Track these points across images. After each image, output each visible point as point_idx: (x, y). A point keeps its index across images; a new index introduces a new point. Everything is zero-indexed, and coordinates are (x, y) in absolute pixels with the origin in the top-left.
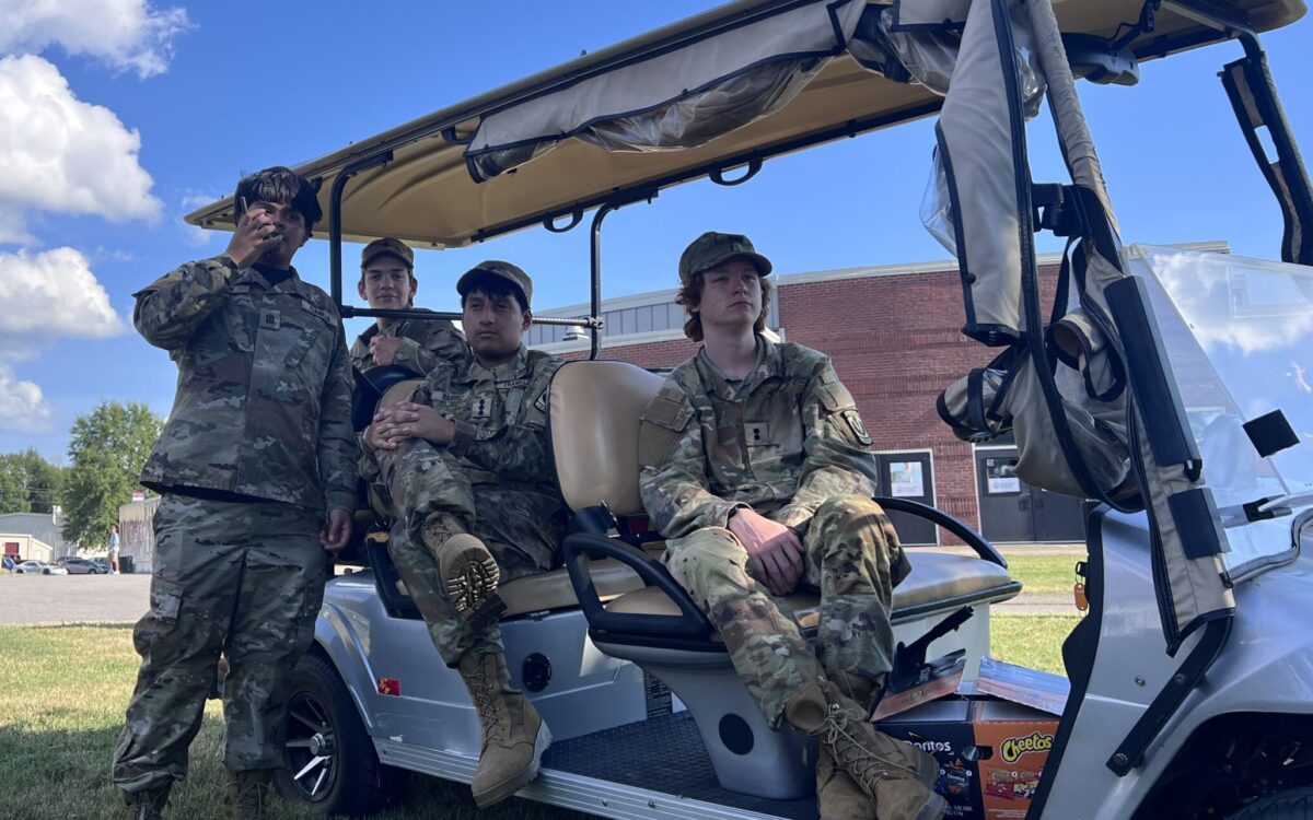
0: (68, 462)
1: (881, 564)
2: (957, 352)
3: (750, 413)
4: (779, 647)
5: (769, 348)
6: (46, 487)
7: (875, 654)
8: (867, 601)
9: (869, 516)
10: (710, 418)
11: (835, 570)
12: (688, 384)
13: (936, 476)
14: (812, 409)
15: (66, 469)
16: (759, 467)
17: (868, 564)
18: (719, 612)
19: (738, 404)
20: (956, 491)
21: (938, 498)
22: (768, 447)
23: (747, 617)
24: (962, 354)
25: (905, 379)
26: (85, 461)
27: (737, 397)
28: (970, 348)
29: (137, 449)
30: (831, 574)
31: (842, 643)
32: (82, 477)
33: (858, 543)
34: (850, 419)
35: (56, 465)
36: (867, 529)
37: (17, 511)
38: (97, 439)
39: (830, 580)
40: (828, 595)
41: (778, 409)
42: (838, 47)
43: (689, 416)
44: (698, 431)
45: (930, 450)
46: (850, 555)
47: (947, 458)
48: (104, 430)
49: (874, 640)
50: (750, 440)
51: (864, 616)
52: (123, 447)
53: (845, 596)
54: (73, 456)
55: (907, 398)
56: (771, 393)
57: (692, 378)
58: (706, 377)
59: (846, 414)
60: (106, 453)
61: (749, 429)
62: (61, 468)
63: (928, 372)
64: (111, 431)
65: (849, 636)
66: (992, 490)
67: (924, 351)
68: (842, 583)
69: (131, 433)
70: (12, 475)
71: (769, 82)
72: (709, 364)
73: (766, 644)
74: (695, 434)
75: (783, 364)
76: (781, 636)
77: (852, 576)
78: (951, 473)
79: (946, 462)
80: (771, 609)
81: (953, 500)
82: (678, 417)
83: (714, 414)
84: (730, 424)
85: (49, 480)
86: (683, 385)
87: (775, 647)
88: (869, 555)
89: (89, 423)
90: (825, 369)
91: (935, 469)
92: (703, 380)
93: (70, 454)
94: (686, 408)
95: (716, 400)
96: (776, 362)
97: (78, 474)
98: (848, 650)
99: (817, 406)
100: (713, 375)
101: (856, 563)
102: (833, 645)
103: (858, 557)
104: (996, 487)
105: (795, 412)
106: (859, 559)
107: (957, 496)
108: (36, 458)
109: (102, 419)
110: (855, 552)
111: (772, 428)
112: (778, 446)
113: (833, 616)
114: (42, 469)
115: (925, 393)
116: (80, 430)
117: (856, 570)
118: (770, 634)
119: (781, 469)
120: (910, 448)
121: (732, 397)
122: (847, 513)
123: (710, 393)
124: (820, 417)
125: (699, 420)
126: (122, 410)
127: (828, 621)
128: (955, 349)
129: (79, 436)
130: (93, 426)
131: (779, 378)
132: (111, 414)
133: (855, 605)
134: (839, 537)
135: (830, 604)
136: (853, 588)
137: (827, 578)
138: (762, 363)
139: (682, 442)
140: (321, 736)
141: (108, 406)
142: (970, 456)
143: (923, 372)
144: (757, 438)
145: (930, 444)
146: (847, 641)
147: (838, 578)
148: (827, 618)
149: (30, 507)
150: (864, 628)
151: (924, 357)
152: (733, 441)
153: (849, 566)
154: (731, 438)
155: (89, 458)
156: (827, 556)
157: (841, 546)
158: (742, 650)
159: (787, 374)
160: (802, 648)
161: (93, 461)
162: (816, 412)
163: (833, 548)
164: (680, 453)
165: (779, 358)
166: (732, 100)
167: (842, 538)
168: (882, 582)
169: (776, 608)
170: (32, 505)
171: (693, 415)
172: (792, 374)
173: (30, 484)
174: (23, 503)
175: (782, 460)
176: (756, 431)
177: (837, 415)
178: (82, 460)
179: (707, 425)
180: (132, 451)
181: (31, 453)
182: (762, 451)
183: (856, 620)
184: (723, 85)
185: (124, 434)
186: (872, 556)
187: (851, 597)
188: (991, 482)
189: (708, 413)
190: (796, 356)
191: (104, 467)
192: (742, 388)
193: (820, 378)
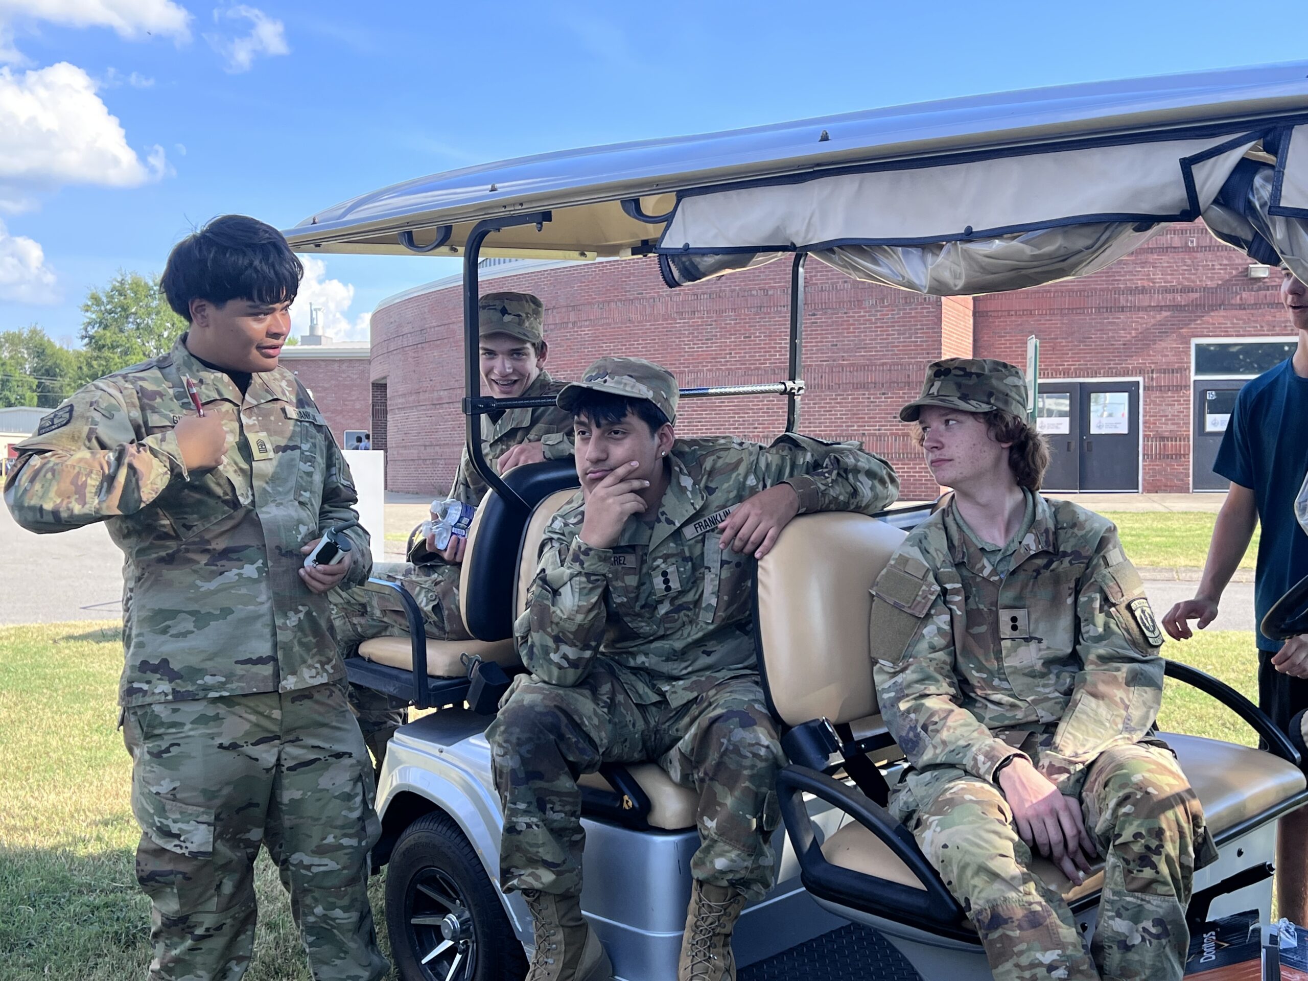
0: (80, 346)
1: (1184, 857)
2: (1183, 260)
3: (1007, 596)
4: (1056, 968)
5: (1039, 509)
6: (55, 375)
7: (1167, 965)
8: (1165, 905)
9: (1173, 796)
10: (958, 598)
11: (1127, 862)
12: (932, 551)
13: (1144, 409)
14: (1091, 600)
15: (78, 355)
16: (1015, 671)
17: (1169, 860)
18: (986, 917)
19: (993, 583)
20: (1166, 428)
21: (1145, 436)
22: (1027, 640)
23: (1020, 927)
24: (1189, 262)
25: (1117, 291)
26: (104, 346)
27: (994, 572)
28: (1199, 255)
29: (166, 334)
30: (1121, 863)
31: (1125, 947)
32: (100, 365)
33: (1159, 833)
34: (1138, 613)
35: (65, 347)
36: (1170, 814)
37: (22, 405)
38: (116, 320)
39: (1117, 869)
40: (1112, 886)
41: (1044, 594)
42: (1191, 211)
43: (933, 597)
44: (947, 618)
45: (1140, 379)
46: (1147, 848)
47: (1160, 388)
48: (125, 309)
49: (1168, 949)
50: (1005, 629)
51: (1158, 922)
52: (149, 330)
53: (1136, 894)
54: (86, 340)
55: (1117, 315)
56: (1038, 572)
57: (938, 542)
58: (956, 543)
59: (1133, 605)
60: (128, 338)
61: (1005, 617)
62: (71, 350)
63: (1146, 284)
64: (133, 310)
65: (1137, 940)
66: (1209, 428)
67: (1143, 257)
68: (1134, 879)
69: (158, 313)
70: (11, 358)
71: (1089, 242)
72: (961, 523)
73: (1040, 964)
74: (942, 620)
75: (1055, 533)
76: (1060, 952)
77: (1148, 873)
78: (1164, 407)
79: (1158, 394)
80: (1049, 915)
81: (1162, 438)
82: (919, 599)
83: (963, 593)
84: (981, 606)
85: (57, 365)
86: (925, 551)
87: (1051, 968)
88: (1171, 849)
89: (105, 300)
90: (1110, 546)
91: (1145, 401)
92: (951, 546)
93: (83, 338)
94: (930, 585)
95: (965, 573)
96: (1047, 531)
97: (94, 363)
98: (1133, 956)
99: (1098, 596)
100: (965, 541)
101: (1155, 858)
102: (1115, 947)
103: (1158, 850)
104: (1214, 424)
105: (1070, 601)
106: (1160, 854)
107: (1166, 434)
108: (42, 338)
109: (120, 295)
110: (1154, 844)
111: (1033, 617)
112: (1040, 641)
113: (1119, 915)
114: (48, 351)
115: (1140, 309)
116: (95, 308)
117: (1154, 867)
118: (1046, 949)
119: (1043, 675)
120: (1116, 375)
121: (986, 573)
122: (1147, 793)
123: (959, 565)
124: (1101, 611)
125: (945, 602)
126: (146, 284)
127: (1111, 918)
128: (1181, 255)
129: (94, 316)
130: (109, 303)
131: (1051, 553)
132: (132, 289)
133: (1148, 906)
134: (1136, 823)
135: (1116, 898)
136: (1147, 887)
137: (1115, 867)
138: (1028, 530)
139: (925, 631)
140: (454, 918)
141: (129, 280)
142: (1187, 387)
143: (1140, 283)
144: (1014, 628)
145: (1141, 372)
146: (1133, 946)
147: (1130, 872)
148: (1110, 914)
149: (36, 400)
150: (1158, 937)
151: (1144, 264)
152: (983, 629)
153: (1145, 860)
154: (979, 625)
155: (108, 342)
156: (1117, 842)
157: (1137, 836)
158: (1008, 965)
159: (1061, 549)
160: (1085, 967)
161: (113, 347)
162: (1097, 604)
163: (1127, 835)
164: (923, 646)
165: (1051, 525)
166: (1035, 258)
167: (1139, 826)
168: (1183, 877)
169: (1055, 915)
170: (39, 397)
171: (939, 595)
172: (1069, 551)
173: (35, 370)
174: (28, 394)
175: (1044, 664)
176: (1014, 619)
177: (1122, 608)
178: (97, 344)
179: (954, 607)
180: (160, 336)
181: (34, 332)
182: (1019, 646)
183: (1148, 924)
184: (1025, 236)
185: (149, 314)
186: (1174, 849)
187: (1143, 897)
188: (1210, 418)
189: (956, 592)
190: (1074, 525)
191: (126, 354)
192: (1001, 560)
193: (1104, 558)
